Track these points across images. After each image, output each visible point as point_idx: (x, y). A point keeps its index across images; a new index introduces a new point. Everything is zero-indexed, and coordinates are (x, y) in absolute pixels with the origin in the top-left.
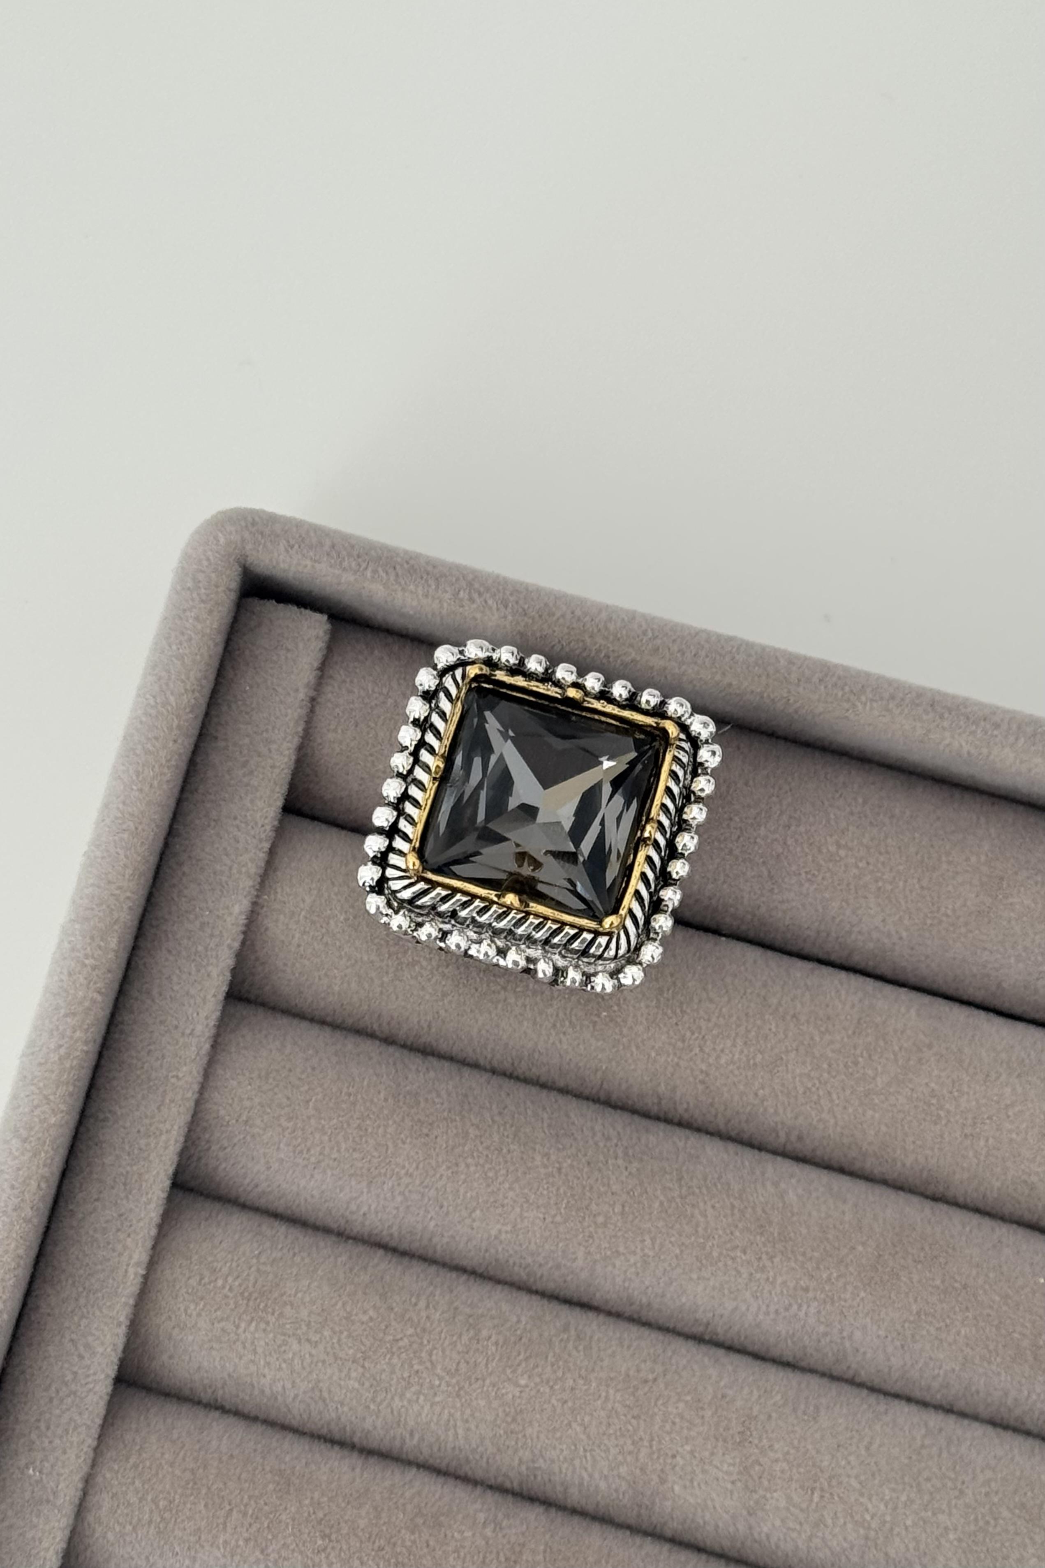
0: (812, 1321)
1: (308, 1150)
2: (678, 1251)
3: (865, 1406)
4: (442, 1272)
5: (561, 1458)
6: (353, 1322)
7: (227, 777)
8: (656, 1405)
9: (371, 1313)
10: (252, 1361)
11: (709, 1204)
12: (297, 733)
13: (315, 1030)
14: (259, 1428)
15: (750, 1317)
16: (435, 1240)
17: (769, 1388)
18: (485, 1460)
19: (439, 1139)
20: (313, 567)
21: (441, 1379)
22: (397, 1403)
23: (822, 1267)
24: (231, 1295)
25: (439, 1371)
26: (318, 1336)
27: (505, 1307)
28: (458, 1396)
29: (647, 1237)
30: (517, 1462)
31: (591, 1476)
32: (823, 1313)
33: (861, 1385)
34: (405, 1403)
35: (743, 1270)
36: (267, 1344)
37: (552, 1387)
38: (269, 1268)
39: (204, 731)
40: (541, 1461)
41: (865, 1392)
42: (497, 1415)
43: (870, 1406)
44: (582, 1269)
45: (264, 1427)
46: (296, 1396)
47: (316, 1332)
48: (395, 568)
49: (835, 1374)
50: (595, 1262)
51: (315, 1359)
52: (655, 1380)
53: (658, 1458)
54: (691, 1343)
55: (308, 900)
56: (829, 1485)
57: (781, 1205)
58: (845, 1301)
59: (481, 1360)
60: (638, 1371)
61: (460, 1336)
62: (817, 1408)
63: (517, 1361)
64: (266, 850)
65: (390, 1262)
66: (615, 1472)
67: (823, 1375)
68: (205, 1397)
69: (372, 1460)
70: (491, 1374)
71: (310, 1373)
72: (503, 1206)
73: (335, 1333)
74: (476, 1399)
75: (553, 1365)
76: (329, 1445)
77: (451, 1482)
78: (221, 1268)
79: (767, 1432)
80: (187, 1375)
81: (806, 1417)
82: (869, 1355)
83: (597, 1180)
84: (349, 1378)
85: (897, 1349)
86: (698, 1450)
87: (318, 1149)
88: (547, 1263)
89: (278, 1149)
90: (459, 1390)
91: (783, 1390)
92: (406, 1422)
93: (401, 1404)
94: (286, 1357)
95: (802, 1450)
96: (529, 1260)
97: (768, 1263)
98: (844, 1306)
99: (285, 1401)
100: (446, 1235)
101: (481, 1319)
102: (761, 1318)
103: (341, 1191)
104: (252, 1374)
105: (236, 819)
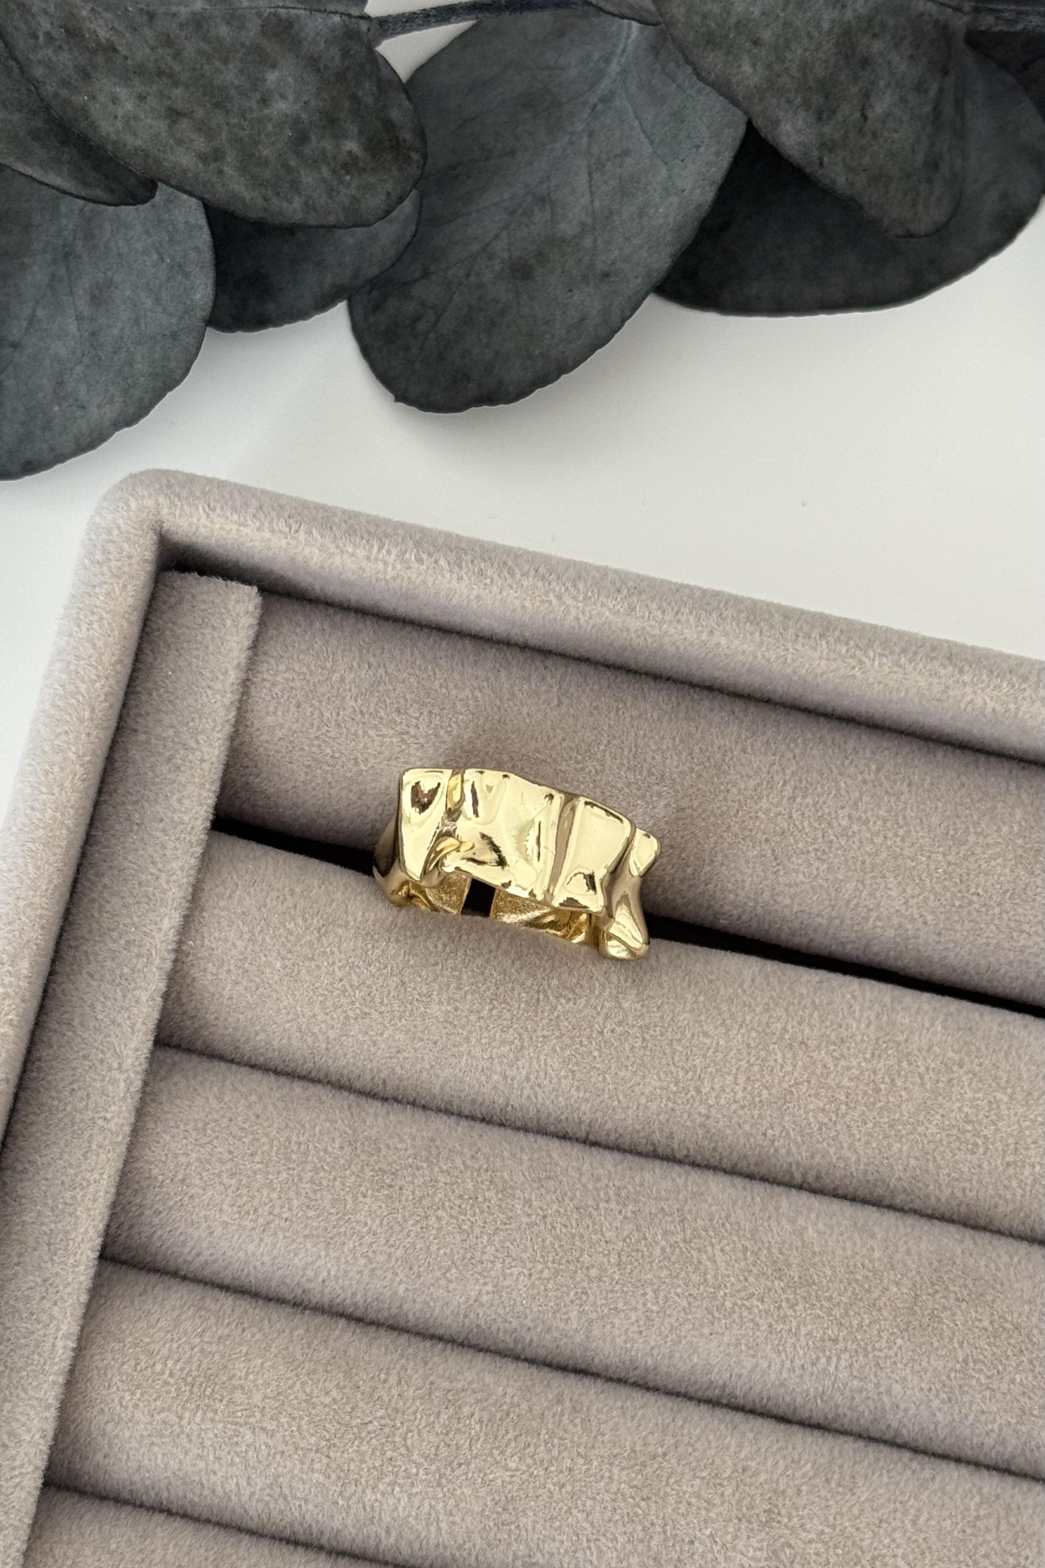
0: (843, 1375)
1: (256, 1211)
2: (685, 1303)
3: (908, 1472)
4: (415, 1340)
5: (562, 1551)
6: (314, 1406)
7: (150, 774)
8: (667, 1484)
9: (334, 1393)
10: (200, 1457)
11: (717, 1247)
12: (228, 721)
14: (212, 1532)
15: (773, 1376)
16: (406, 1307)
17: (796, 1457)
18: (473, 1558)
19: (404, 1191)
20: (238, 532)
21: (418, 1466)
22: (369, 1496)
23: (852, 1313)
24: (172, 1381)
25: (415, 1457)
26: (275, 1423)
27: (488, 1379)
28: (439, 1484)
29: (649, 1290)
30: (510, 1557)
32: (856, 1366)
33: (903, 1446)
34: (379, 1496)
35: (761, 1322)
36: (216, 1436)
37: (546, 1469)
38: (214, 1348)
39: (122, 724)
40: (538, 1555)
41: (907, 1455)
42: (486, 1505)
43: (914, 1472)
44: (576, 1331)
45: (217, 1530)
46: (252, 1494)
47: (272, 1419)
49: (872, 1435)
50: (591, 1321)
51: (273, 1451)
52: (665, 1454)
53: (674, 1546)
54: (703, 1408)
57: (800, 1244)
58: (881, 1350)
59: (464, 1441)
60: (646, 1444)
61: (438, 1415)
62: (853, 1477)
63: (505, 1441)
64: (198, 856)
65: (354, 1333)
67: (859, 1436)
68: (148, 1499)
70: (476, 1457)
71: (268, 1466)
72: (482, 1263)
73: (294, 1419)
74: (460, 1487)
75: (546, 1443)
76: (292, 1548)
78: (159, 1351)
79: (797, 1509)
80: (125, 1476)
81: (841, 1490)
82: (911, 1412)
83: (588, 1226)
84: (313, 1471)
85: (942, 1402)
86: (719, 1534)
87: (267, 1208)
88: (536, 1327)
89: (221, 1210)
90: (440, 1478)
91: (813, 1458)
92: (380, 1518)
93: (374, 1498)
94: (238, 1449)
95: (839, 1528)
96: (515, 1323)
97: (790, 1312)
98: (879, 1357)
99: (240, 1500)
100: (419, 1300)
101: (463, 1394)
102: (785, 1375)
103: (296, 1255)
104: (200, 1471)
105: (162, 820)
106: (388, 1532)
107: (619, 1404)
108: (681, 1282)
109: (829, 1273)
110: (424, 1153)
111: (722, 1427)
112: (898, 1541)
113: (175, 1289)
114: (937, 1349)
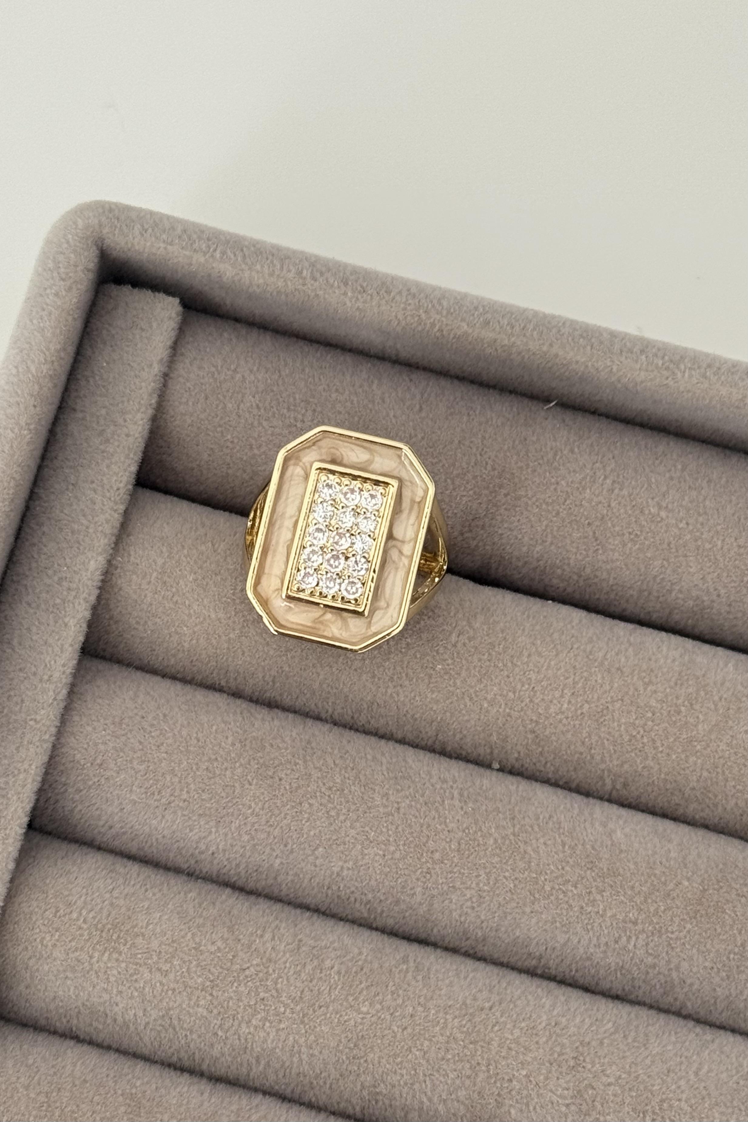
0: (640, 952)
1: (159, 792)
2: (512, 886)
3: (692, 1035)
5: (402, 1083)
6: (202, 953)
7: (85, 445)
8: (492, 1031)
9: (219, 943)
10: (105, 990)
11: (542, 840)
12: (150, 405)
13: (167, 683)
14: (112, 1056)
15: (581, 951)
17: (600, 1017)
18: (328, 1086)
20: (165, 248)
21: (286, 1006)
22: (244, 1029)
23: (650, 901)
24: (85, 926)
25: (283, 999)
26: (168, 965)
27: (347, 940)
28: (302, 1022)
29: (482, 872)
30: (359, 1087)
31: (430, 1100)
32: (652, 945)
33: (687, 1017)
34: (252, 1029)
35: (574, 904)
36: (119, 973)
37: (392, 1014)
38: (122, 902)
39: (63, 403)
40: (382, 1085)
42: (340, 1041)
43: (697, 1035)
44: (420, 904)
45: (117, 1055)
46: (148, 1023)
47: (166, 961)
48: (242, 250)
50: (433, 897)
51: (166, 987)
52: (491, 1008)
53: (495, 1082)
54: (524, 976)
55: (160, 561)
56: (660, 1109)
57: (609, 843)
58: (672, 933)
59: (324, 987)
60: (475, 999)
61: (304, 965)
62: (646, 1035)
63: (358, 990)
64: (122, 511)
66: (453, 1096)
67: (651, 1007)
68: (61, 1025)
69: (220, 1086)
70: (334, 1001)
71: (161, 1001)
72: (345, 844)
73: (184, 962)
74: (320, 1025)
75: (393, 993)
76: (179, 1073)
77: (296, 1108)
78: (76, 902)
79: (599, 1057)
80: (43, 1005)
81: (636, 1044)
82: (696, 987)
83: (434, 819)
84: (198, 1006)
85: (722, 980)
86: (534, 1074)
87: (169, 790)
88: (386, 899)
89: (131, 791)
90: (303, 1017)
91: (613, 1019)
92: (252, 1048)
93: (247, 1031)
94: (137, 985)
95: (633, 1075)
96: (370, 896)
97: (598, 897)
98: (671, 939)
99: (136, 1029)
100: (291, 873)
101: (325, 951)
102: (592, 950)
103: (191, 830)
104: (105, 1002)
105: (93, 482)
106: (258, 1061)
107: (455, 967)
108: (509, 868)
109: (632, 867)
110: (301, 752)
111: (539, 990)
112: (683, 1088)
113: (92, 855)
114: (720, 934)
